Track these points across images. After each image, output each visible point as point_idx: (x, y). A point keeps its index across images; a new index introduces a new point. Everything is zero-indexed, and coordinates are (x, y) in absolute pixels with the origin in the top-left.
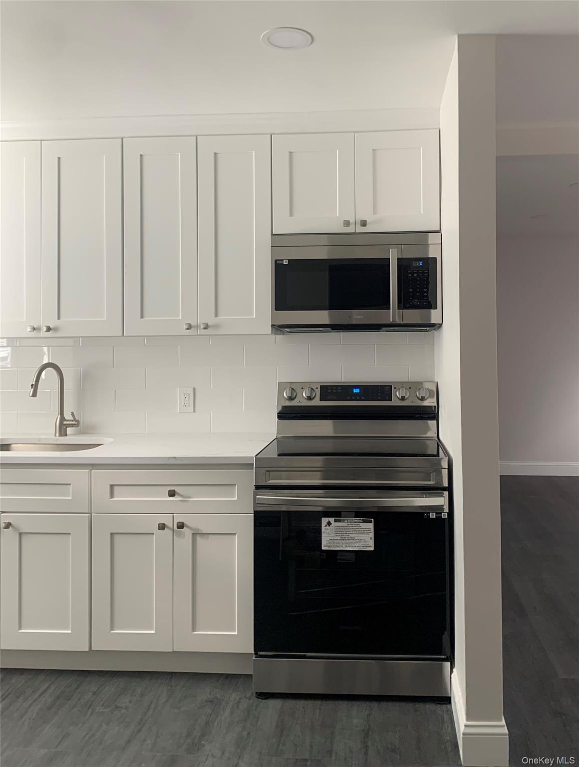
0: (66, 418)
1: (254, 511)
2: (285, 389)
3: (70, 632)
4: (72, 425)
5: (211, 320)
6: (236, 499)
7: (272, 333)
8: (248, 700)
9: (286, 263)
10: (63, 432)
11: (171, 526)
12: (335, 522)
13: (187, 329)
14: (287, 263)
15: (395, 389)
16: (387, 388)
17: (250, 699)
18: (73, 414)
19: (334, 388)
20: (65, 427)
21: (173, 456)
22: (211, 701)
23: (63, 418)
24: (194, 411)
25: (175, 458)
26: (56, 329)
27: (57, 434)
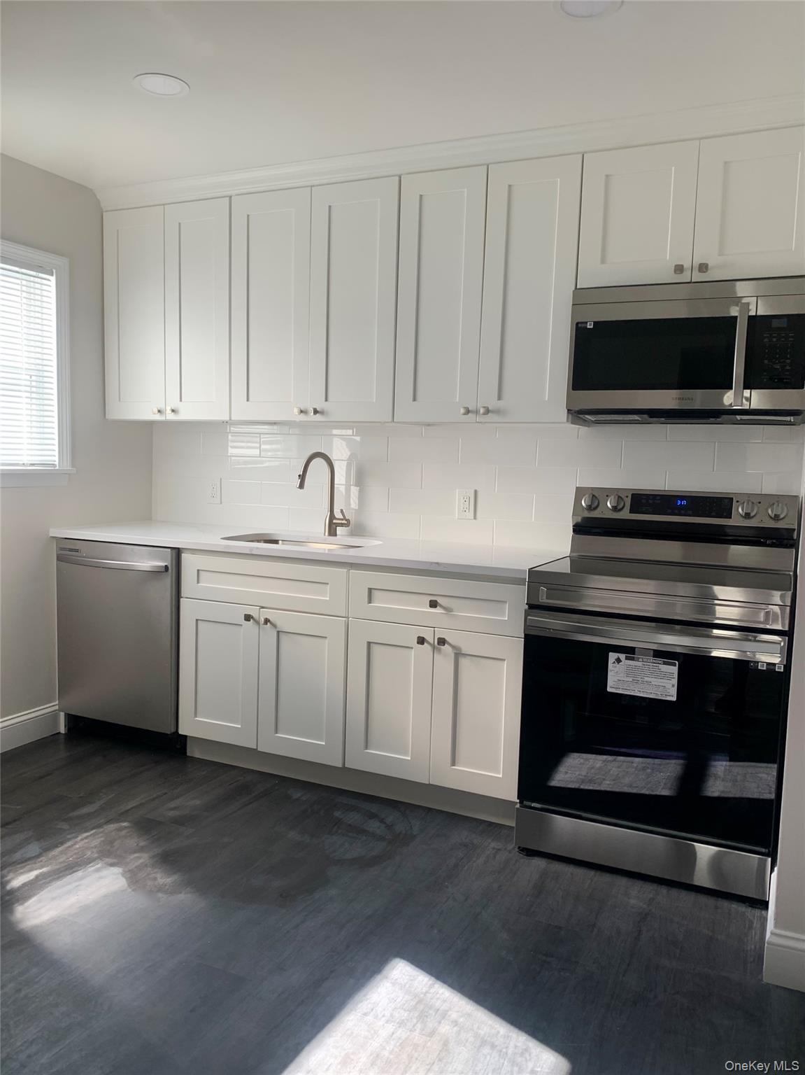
0: (337, 517)
1: (525, 635)
2: (584, 495)
3: (324, 743)
4: (342, 525)
5: (493, 403)
6: (506, 619)
7: (568, 421)
8: (507, 853)
9: (590, 326)
10: (332, 531)
11: (432, 642)
12: (626, 659)
13: (464, 414)
14: (592, 327)
15: (738, 504)
16: (726, 501)
17: (510, 852)
18: (342, 511)
19: (651, 497)
20: (334, 526)
21: (436, 561)
22: (466, 846)
23: (332, 517)
24: (475, 518)
25: (437, 563)
26: (322, 413)
27: (327, 533)
